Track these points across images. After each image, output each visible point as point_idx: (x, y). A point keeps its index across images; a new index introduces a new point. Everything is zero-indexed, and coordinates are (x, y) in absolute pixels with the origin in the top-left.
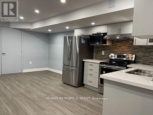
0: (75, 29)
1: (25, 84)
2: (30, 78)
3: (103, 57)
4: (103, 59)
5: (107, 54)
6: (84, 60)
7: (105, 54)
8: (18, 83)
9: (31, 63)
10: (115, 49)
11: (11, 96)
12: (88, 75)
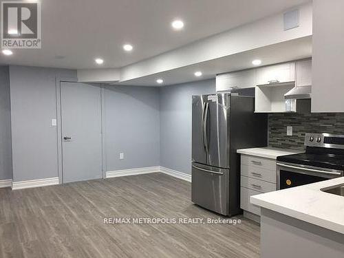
0: (217, 75)
1: (109, 205)
2: (120, 191)
3: (290, 143)
4: (290, 146)
5: (299, 135)
6: (239, 151)
7: (295, 134)
8: (93, 204)
9: (122, 156)
10: (321, 121)
11: (79, 232)
12: (251, 187)
